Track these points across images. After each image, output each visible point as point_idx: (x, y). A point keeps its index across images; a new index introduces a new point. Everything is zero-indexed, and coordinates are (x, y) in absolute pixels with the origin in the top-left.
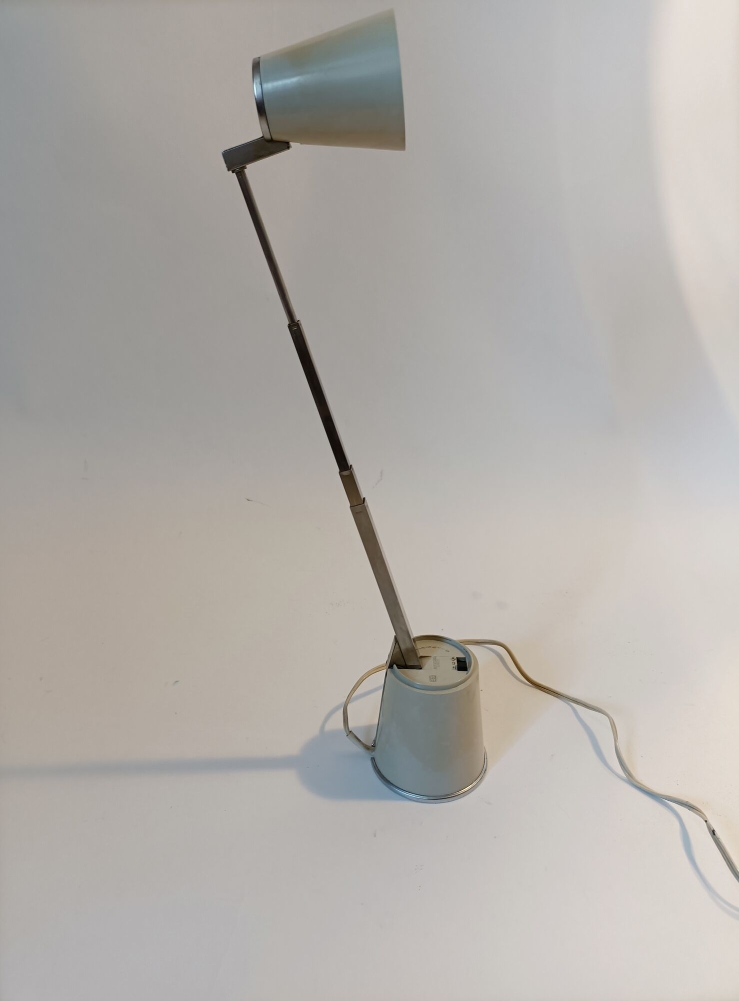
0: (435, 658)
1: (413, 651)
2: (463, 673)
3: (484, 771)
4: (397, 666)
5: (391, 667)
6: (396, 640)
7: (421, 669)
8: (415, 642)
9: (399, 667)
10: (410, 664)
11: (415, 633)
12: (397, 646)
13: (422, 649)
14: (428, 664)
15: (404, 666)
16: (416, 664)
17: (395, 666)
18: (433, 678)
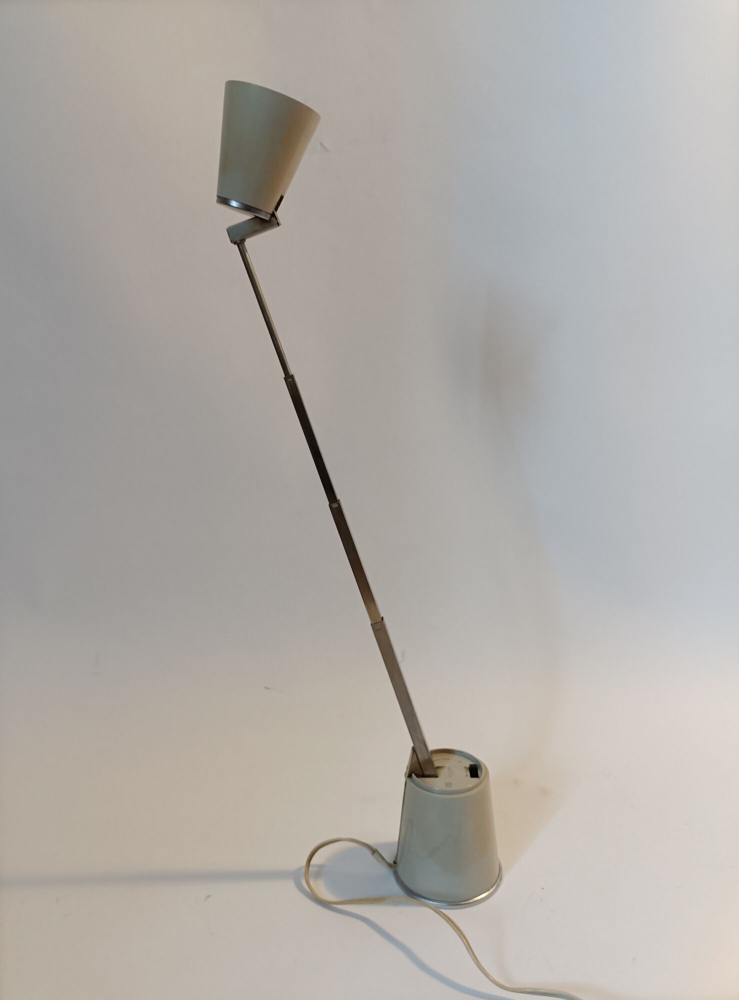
0: (449, 769)
1: (430, 762)
2: (475, 780)
3: (499, 878)
4: (415, 774)
5: (410, 776)
6: (414, 750)
7: (437, 777)
8: (431, 755)
9: (418, 776)
10: (427, 773)
11: (432, 747)
12: (415, 756)
13: (438, 761)
14: (443, 773)
15: (422, 775)
16: (432, 773)
17: (413, 775)
18: (448, 784)
